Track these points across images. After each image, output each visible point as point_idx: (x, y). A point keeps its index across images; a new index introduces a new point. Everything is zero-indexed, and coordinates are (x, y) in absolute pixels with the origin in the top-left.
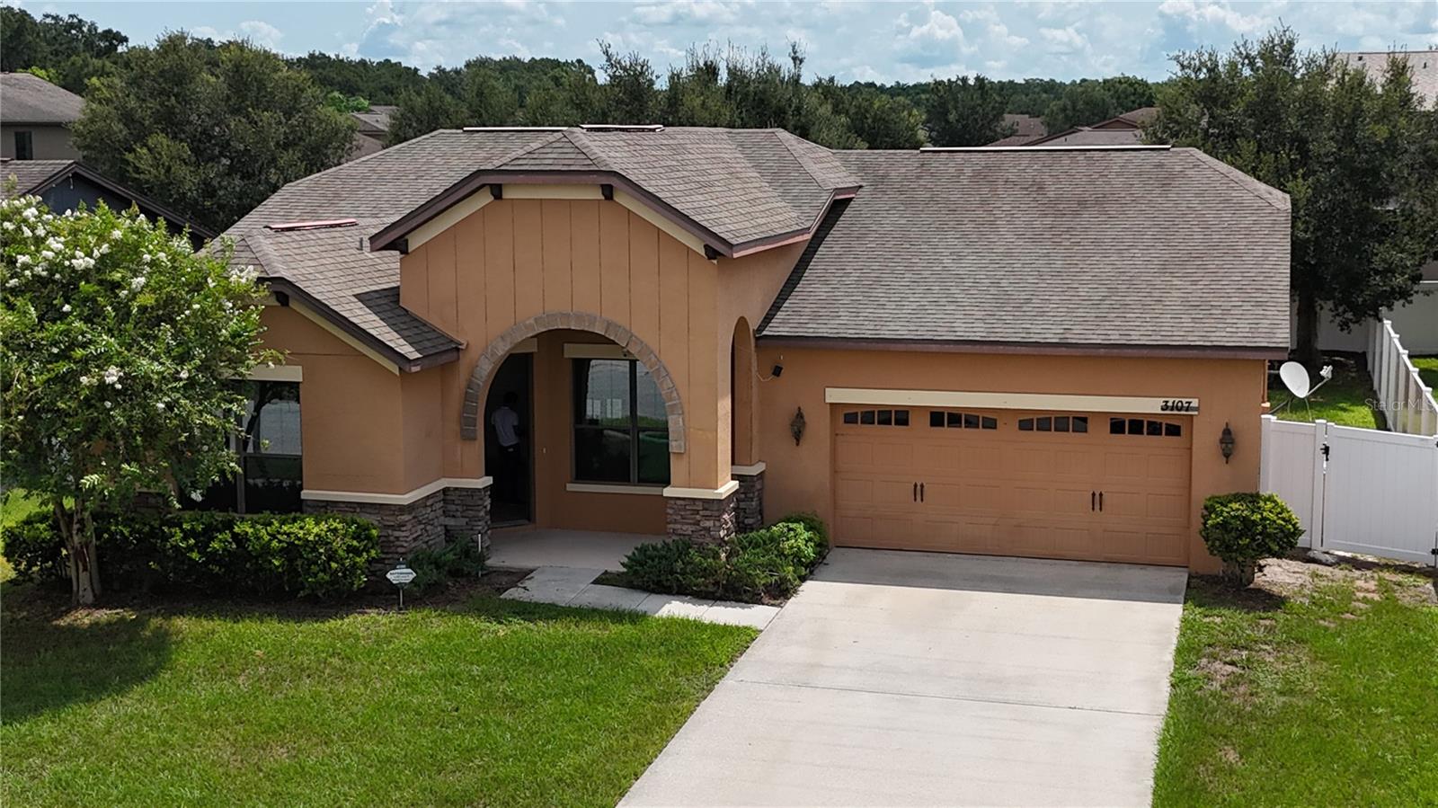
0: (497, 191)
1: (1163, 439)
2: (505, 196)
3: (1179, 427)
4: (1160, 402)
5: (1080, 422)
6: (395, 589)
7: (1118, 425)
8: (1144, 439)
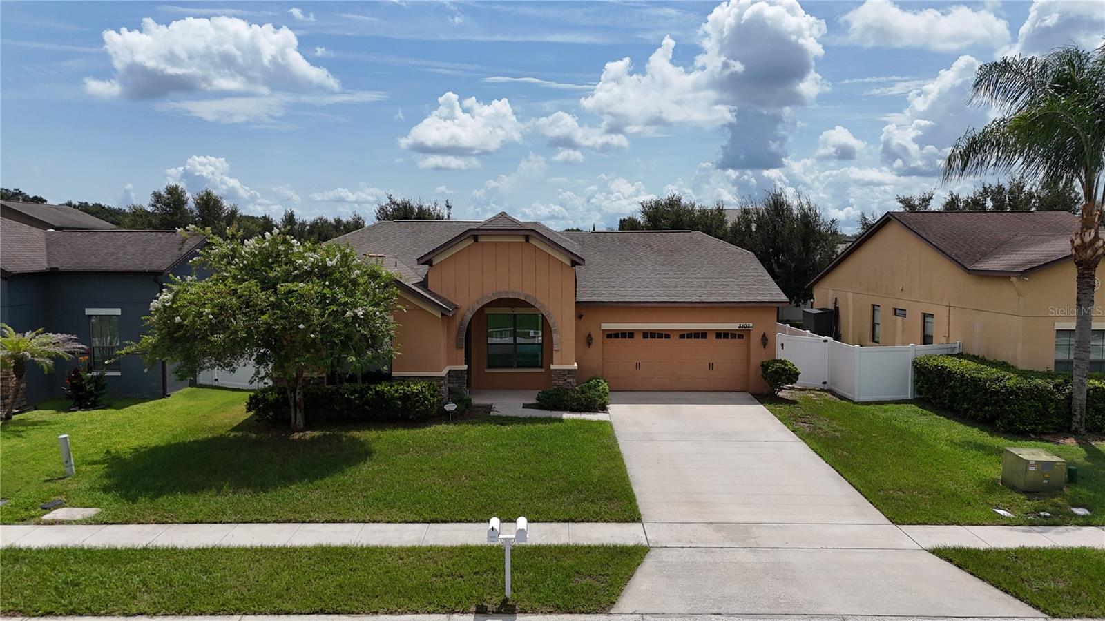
0: (476, 238)
1: (737, 340)
2: (479, 241)
3: (743, 335)
4: (738, 325)
5: (703, 335)
6: (447, 413)
7: (719, 335)
8: (730, 341)
